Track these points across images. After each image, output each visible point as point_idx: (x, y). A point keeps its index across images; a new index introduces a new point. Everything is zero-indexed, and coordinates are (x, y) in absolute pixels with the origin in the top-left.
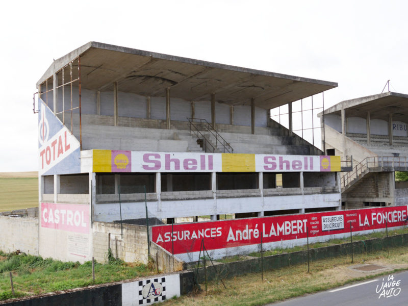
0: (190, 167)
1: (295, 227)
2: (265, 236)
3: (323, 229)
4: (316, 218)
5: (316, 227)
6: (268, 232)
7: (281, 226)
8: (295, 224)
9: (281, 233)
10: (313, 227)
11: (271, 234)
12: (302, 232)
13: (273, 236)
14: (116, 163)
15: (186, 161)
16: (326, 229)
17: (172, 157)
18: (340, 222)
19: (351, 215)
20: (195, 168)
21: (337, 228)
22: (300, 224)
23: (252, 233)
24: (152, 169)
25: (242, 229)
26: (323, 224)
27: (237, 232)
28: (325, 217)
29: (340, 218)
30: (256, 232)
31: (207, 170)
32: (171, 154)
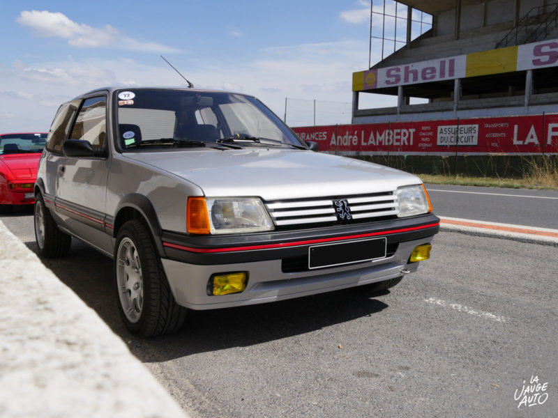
0: (428, 76)
1: (399, 137)
2: (363, 144)
3: (439, 143)
4: (429, 128)
5: (427, 139)
6: (366, 140)
7: (381, 135)
8: (398, 134)
9: (380, 143)
10: (423, 139)
11: (370, 142)
12: (406, 144)
13: (372, 145)
14: (367, 82)
15: (424, 71)
16: (444, 144)
17: (411, 69)
18: (470, 135)
19: (495, 125)
20: (433, 77)
21: (464, 144)
22: (405, 134)
23: (351, 139)
24: (393, 83)
25: (343, 135)
26: (439, 136)
27: (339, 137)
28: (443, 127)
29: (470, 130)
30: (355, 139)
31: (447, 77)
32: (410, 65)
